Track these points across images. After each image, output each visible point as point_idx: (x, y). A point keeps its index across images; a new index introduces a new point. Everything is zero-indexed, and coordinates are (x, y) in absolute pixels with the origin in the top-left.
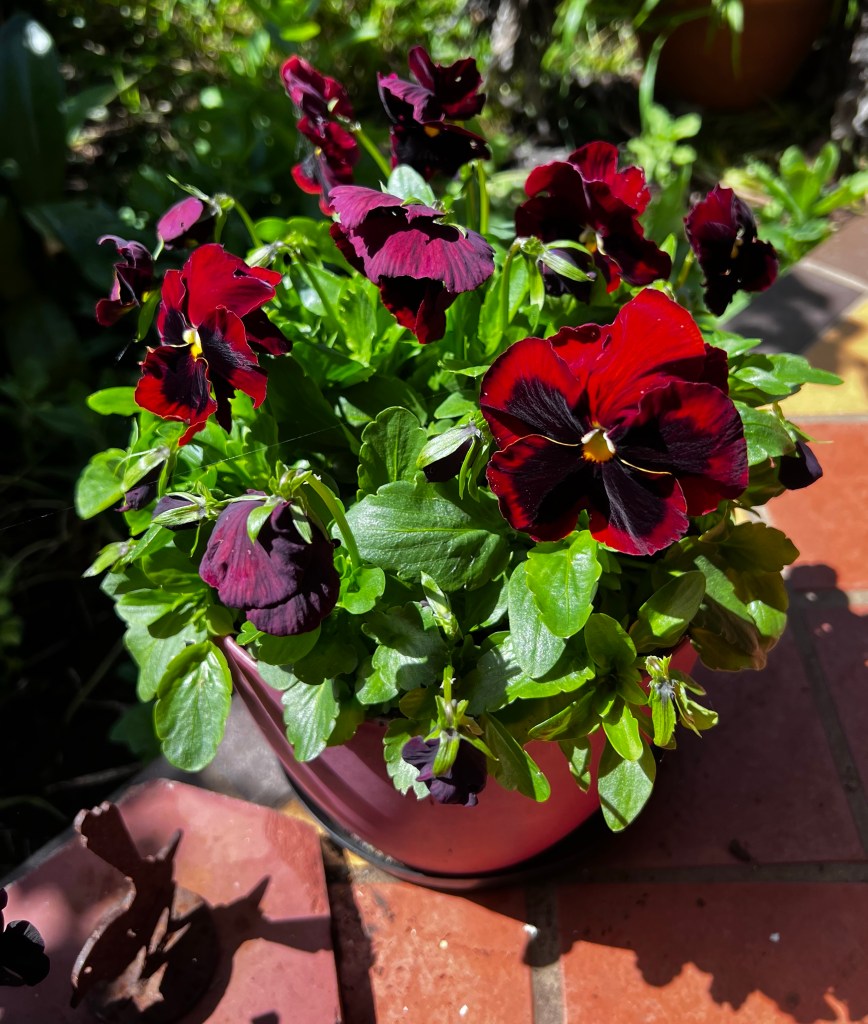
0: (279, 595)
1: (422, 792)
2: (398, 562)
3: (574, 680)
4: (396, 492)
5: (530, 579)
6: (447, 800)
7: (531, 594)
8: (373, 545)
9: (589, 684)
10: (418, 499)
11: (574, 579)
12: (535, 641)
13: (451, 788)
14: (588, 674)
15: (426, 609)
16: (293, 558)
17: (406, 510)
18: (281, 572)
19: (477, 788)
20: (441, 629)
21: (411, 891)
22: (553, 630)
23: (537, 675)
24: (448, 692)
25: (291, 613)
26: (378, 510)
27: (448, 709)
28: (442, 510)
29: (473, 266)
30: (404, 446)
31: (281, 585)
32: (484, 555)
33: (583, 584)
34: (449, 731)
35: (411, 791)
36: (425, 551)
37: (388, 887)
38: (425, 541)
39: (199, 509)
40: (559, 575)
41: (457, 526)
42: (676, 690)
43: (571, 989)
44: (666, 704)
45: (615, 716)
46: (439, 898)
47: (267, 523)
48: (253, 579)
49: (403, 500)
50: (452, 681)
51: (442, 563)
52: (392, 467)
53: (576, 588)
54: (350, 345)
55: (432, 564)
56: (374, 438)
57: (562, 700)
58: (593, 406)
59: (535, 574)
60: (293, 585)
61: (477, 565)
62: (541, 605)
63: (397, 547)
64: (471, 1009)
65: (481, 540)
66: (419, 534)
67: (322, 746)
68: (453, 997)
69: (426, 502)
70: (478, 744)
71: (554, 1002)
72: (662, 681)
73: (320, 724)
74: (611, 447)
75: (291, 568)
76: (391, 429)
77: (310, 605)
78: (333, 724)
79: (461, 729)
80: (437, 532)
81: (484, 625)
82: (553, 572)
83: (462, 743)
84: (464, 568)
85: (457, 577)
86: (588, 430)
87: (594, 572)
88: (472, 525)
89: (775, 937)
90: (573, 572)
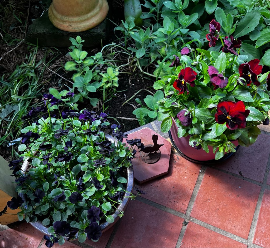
0: (186, 122)
1: (193, 146)
2: (200, 118)
3: (217, 140)
4: (203, 109)
5: (217, 126)
6: (196, 149)
7: (216, 128)
8: (197, 115)
9: (219, 141)
10: (205, 111)
11: (223, 128)
12: (214, 134)
13: (197, 148)
14: (220, 140)
15: (201, 126)
16: (188, 119)
17: (203, 112)
18: (187, 120)
19: (200, 149)
20: (202, 129)
21: (183, 159)
22: (216, 134)
23: (212, 138)
24: (200, 138)
25: (186, 124)
26: (199, 111)
27: (200, 140)
28: (208, 113)
29: (224, 85)
30: (206, 103)
31: (186, 121)
32: (212, 120)
33: (223, 129)
34: (199, 142)
35: (191, 145)
36: (204, 118)
37: (180, 157)
38: (204, 117)
39: (178, 106)
40: (221, 127)
41: (210, 116)
42: (230, 146)
43: (203, 181)
44: (228, 147)
45: (221, 146)
46: (188, 161)
47: (187, 115)
48: (183, 119)
49: (203, 111)
50: (201, 137)
51: (206, 120)
52: (204, 105)
53: (222, 129)
54: (205, 78)
55: (204, 120)
56: (202, 101)
57: (214, 142)
58: (229, 113)
59: (218, 125)
60: (187, 121)
61: (210, 122)
62: (216, 130)
63: (200, 116)
64: (187, 178)
65: (212, 118)
66: (204, 115)
67: (182, 136)
68: (185, 175)
69: (206, 112)
70: (201, 145)
71: (200, 182)
72: (229, 145)
73: (182, 134)
74: (230, 118)
75: (188, 120)
76: (205, 100)
77: (188, 124)
78: (184, 134)
79: (200, 143)
80: (206, 116)
81: (209, 129)
82: (220, 126)
83: (200, 144)
84: (209, 121)
85: (207, 122)
86: (228, 115)
87: (226, 128)
88: (212, 116)
89: (240, 187)
90: (223, 127)
